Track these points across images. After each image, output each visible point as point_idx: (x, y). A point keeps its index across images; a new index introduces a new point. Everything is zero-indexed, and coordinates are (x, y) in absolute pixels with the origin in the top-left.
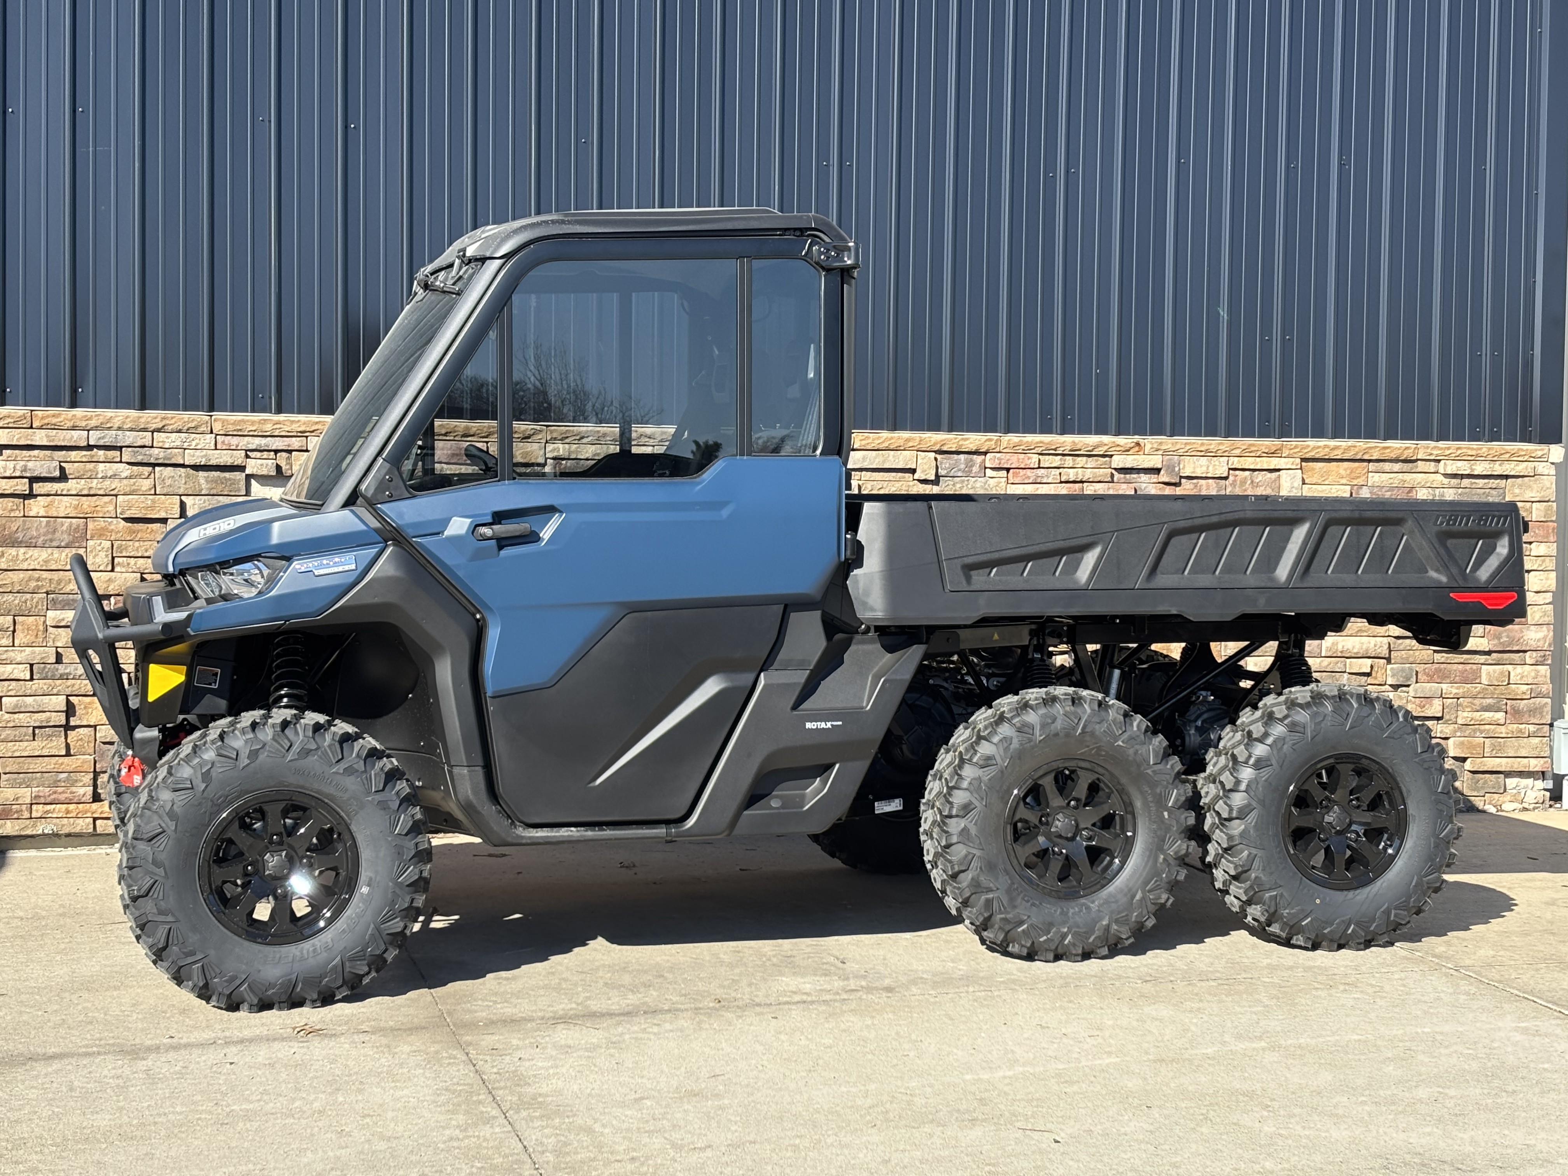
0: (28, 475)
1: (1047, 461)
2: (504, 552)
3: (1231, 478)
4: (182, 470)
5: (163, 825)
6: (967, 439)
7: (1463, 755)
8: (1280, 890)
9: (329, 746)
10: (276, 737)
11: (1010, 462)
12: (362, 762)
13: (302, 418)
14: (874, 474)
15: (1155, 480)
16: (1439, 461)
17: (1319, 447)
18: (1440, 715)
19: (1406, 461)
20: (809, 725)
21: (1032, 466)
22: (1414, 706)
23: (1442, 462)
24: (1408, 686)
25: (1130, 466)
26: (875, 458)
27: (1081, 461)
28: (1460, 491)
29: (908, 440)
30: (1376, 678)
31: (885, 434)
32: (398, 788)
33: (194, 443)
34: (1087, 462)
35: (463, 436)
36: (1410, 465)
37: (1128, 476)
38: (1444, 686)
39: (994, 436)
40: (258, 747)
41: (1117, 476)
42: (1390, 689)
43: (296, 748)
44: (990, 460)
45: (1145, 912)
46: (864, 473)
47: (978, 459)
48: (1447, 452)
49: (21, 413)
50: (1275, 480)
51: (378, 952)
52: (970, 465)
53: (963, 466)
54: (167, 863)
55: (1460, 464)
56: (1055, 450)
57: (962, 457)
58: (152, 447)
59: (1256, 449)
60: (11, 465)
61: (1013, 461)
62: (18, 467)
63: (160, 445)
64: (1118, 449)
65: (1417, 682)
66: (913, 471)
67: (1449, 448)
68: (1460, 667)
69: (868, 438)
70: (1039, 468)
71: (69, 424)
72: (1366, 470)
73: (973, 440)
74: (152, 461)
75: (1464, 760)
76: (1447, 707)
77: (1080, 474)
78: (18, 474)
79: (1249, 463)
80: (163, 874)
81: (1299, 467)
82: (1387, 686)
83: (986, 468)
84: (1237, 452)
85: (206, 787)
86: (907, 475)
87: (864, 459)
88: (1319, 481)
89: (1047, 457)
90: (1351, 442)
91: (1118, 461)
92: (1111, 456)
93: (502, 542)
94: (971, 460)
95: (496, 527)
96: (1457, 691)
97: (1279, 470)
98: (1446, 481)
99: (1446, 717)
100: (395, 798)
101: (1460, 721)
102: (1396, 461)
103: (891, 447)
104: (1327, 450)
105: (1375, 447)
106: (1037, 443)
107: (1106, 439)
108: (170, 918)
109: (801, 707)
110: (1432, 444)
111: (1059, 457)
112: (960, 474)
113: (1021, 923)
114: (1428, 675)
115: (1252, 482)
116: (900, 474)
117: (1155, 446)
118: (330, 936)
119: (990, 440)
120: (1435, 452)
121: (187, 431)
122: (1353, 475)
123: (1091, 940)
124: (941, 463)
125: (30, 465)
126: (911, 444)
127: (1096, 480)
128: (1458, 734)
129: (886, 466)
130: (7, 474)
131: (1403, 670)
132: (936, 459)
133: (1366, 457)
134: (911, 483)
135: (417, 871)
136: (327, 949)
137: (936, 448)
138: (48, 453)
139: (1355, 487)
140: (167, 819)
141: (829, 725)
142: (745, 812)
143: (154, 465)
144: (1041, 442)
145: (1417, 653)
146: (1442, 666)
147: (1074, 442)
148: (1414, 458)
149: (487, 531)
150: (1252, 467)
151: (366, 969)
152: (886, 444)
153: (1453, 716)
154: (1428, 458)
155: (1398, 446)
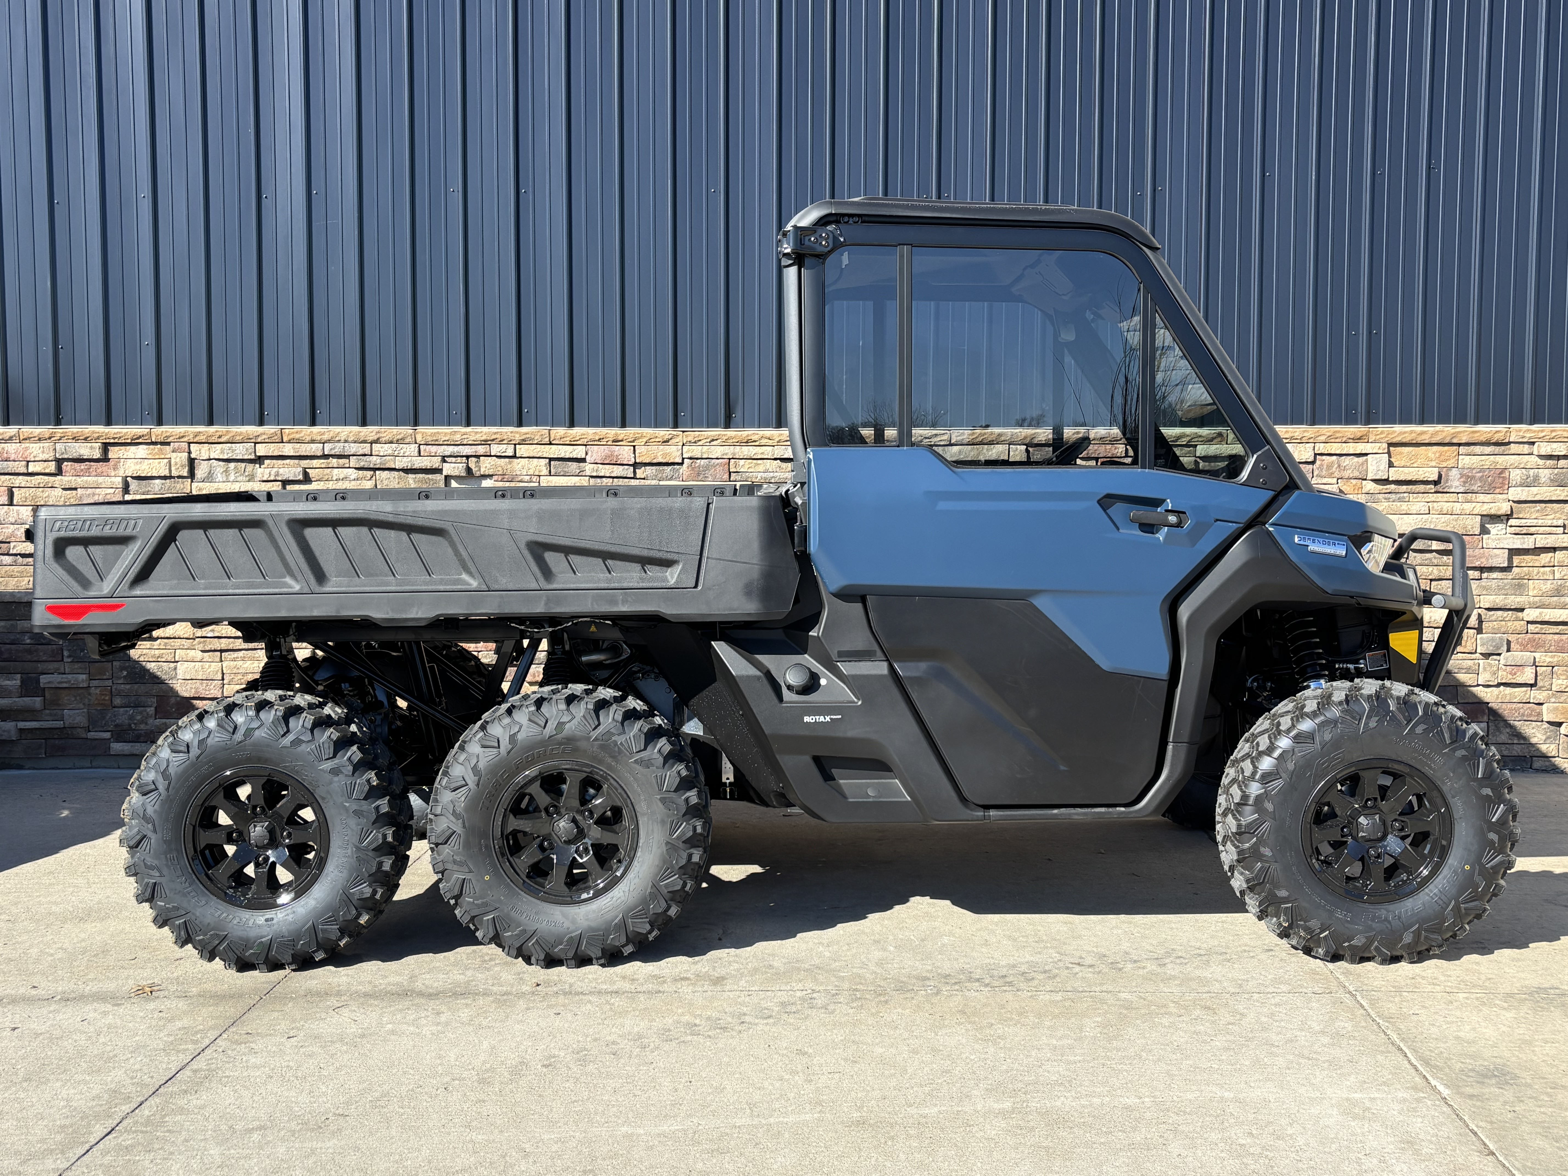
0: (280, 479)
3: (1318, 463)
4: (396, 473)
7: (1557, 720)
11: (1098, 452)
13: (485, 429)
16: (1533, 443)
17: (1405, 433)
18: (1532, 682)
19: (1497, 444)
22: (1505, 673)
23: (1536, 444)
24: (1499, 654)
25: (1211, 455)
26: (971, 451)
28: (1556, 471)
29: (1000, 435)
30: (1465, 647)
31: (979, 431)
33: (402, 451)
35: (613, 441)
36: (1503, 448)
38: (1537, 655)
39: (1082, 429)
41: (1200, 464)
42: (1481, 657)
48: (1541, 435)
49: (273, 431)
50: (1362, 464)
55: (1555, 445)
58: (371, 455)
59: (1340, 435)
60: (267, 471)
61: (1101, 451)
62: (273, 473)
63: (377, 453)
64: (1200, 439)
65: (1508, 650)
67: (1542, 431)
68: (1556, 637)
69: (963, 434)
71: (308, 439)
72: (1456, 453)
74: (372, 466)
75: (1559, 724)
76: (1541, 674)
78: (272, 478)
79: (1335, 448)
81: (1386, 451)
82: (1477, 655)
84: (1323, 438)
88: (1408, 464)
90: (1439, 427)
91: (1201, 450)
92: (1194, 446)
96: (1551, 660)
97: (1366, 454)
98: (1541, 462)
99: (1540, 684)
101: (1554, 689)
102: (1487, 443)
103: (985, 441)
104: (1413, 435)
105: (1463, 431)
110: (1524, 427)
114: (1522, 644)
115: (1339, 466)
120: (1528, 435)
121: (398, 442)
122: (1442, 457)
124: (1033, 455)
125: (281, 471)
126: (1002, 438)
128: (1553, 700)
129: (983, 459)
130: (265, 479)
131: (1493, 640)
132: (1027, 451)
133: (1455, 441)
137: (1026, 442)
138: (296, 461)
139: (1445, 470)
143: (375, 470)
145: (1510, 624)
146: (1536, 636)
148: (1507, 441)
150: (1338, 452)
152: (980, 439)
153: (1547, 684)
154: (1520, 440)
155: (1488, 430)
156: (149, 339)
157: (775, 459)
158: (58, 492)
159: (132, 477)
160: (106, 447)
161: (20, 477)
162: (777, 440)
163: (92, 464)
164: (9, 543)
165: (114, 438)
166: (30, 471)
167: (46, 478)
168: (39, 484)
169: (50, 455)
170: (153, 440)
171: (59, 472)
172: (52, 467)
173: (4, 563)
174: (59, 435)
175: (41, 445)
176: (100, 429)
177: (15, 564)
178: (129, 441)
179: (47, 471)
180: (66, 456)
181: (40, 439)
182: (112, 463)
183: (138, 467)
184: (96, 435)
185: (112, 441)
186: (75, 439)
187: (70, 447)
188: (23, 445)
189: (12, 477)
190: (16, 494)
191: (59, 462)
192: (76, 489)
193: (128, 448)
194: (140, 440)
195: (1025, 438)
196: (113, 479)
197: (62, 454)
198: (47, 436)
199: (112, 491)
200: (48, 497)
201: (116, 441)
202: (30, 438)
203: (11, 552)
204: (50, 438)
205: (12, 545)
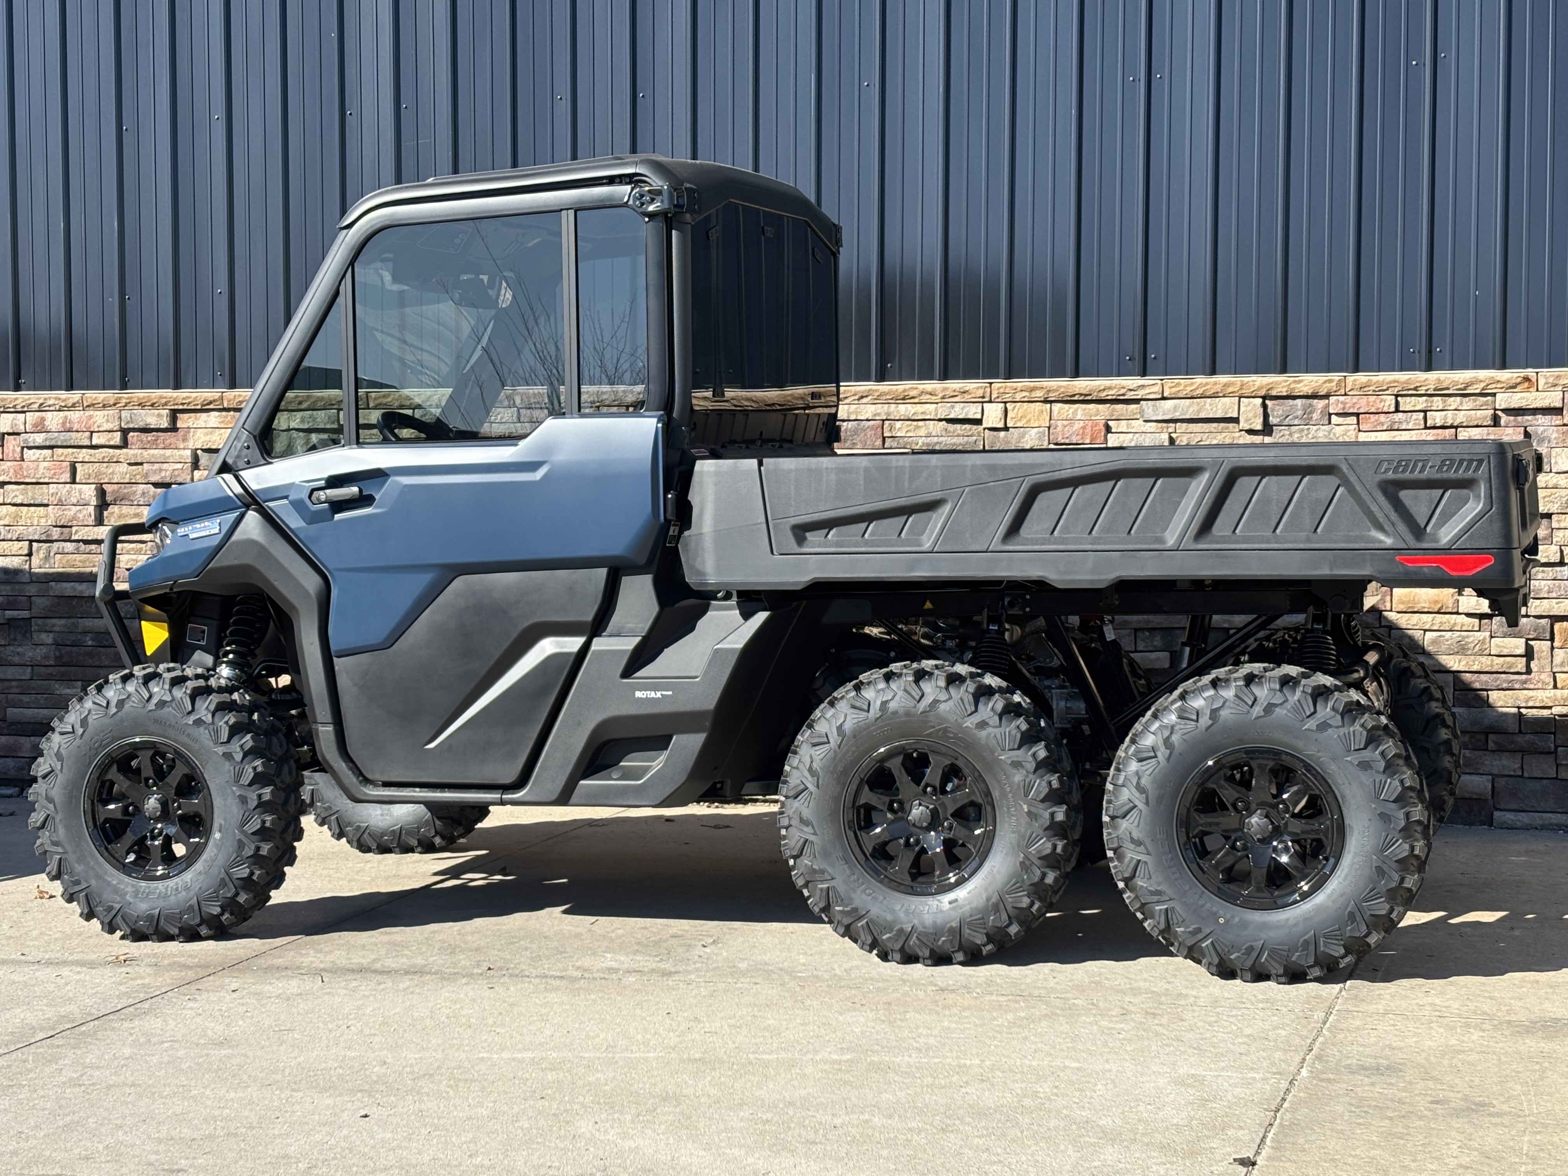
1: (1406, 403)
2: (337, 517)
5: (53, 765)
6: (1300, 382)
8: (1171, 904)
9: (181, 698)
10: (139, 689)
11: (1358, 406)
12: (210, 716)
14: (1191, 425)
15: (1558, 422)
20: (638, 694)
21: (1385, 410)
25: (1516, 406)
26: (1189, 407)
27: (1454, 402)
29: (1226, 385)
31: (1200, 380)
32: (244, 740)
34: (1461, 403)
37: (1519, 418)
39: (1336, 376)
40: (124, 697)
41: (1504, 419)
43: (154, 701)
44: (1335, 404)
45: (1004, 917)
46: (1178, 424)
47: (1320, 404)
51: (229, 895)
52: (1308, 412)
53: (1300, 413)
54: (57, 800)
56: (1416, 389)
57: (1299, 402)
61: (1362, 404)
64: (1499, 386)
66: (1236, 420)
69: (1178, 384)
70: (1397, 410)
73: (1309, 382)
77: (1450, 418)
80: (53, 809)
83: (1330, 415)
85: (84, 731)
86: (1231, 425)
87: (1175, 408)
89: (1408, 399)
91: (1503, 400)
92: (1494, 395)
93: (338, 506)
94: (1311, 405)
95: (328, 491)
100: (238, 749)
103: (1208, 394)
106: (1390, 382)
107: (1483, 374)
108: (60, 850)
109: (636, 675)
111: (1424, 398)
112: (1296, 423)
113: (861, 918)
116: (1222, 425)
117: (1551, 380)
118: (190, 876)
119: (1330, 381)
123: (940, 943)
124: (1272, 410)
126: (1230, 389)
127: (1471, 424)
129: (1203, 415)
132: (1265, 406)
134: (1237, 435)
135: (259, 821)
136: (187, 889)
137: (1263, 393)
140: (55, 759)
141: (659, 694)
142: (582, 782)
144: (1395, 381)
147: (1439, 380)
149: (322, 495)
151: (219, 910)
152: (1200, 392)
156: (222, 288)
157: (940, 420)
158: (123, 468)
159: (202, 450)
160: (174, 414)
161: (84, 450)
162: (941, 395)
163: (160, 434)
164: (71, 527)
165: (183, 404)
166: (94, 443)
167: (111, 451)
168: (103, 458)
169: (115, 425)
170: (225, 405)
171: (125, 444)
172: (117, 439)
173: (66, 551)
174: (124, 401)
175: (106, 413)
176: (169, 393)
177: (78, 552)
178: (199, 407)
179: (112, 443)
180: (131, 426)
181: (104, 406)
182: (181, 433)
183: (208, 438)
184: (164, 401)
185: (181, 407)
186: (142, 405)
187: (135, 415)
188: (87, 413)
189: (75, 450)
190: (78, 470)
191: (125, 432)
192: (141, 464)
193: (198, 415)
194: (211, 406)
195: (1259, 389)
196: (182, 452)
197: (128, 423)
198: (111, 402)
199: (179, 466)
200: (113, 473)
201: (185, 407)
202: (94, 405)
203: (73, 538)
204: (115, 405)
205: (74, 529)
